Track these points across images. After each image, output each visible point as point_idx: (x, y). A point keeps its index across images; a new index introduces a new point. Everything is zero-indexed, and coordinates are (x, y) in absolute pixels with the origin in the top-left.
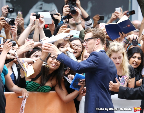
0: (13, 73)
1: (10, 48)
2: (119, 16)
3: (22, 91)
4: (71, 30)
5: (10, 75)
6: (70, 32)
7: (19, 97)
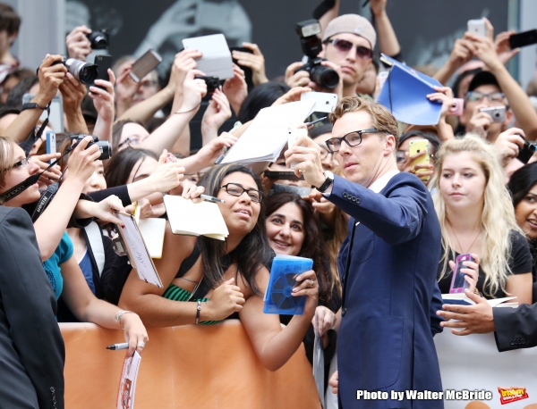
0: (90, 254)
1: (94, 167)
2: (480, 51)
3: (122, 323)
4: (304, 92)
5: (79, 262)
6: (302, 97)
7: (114, 348)
